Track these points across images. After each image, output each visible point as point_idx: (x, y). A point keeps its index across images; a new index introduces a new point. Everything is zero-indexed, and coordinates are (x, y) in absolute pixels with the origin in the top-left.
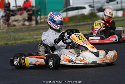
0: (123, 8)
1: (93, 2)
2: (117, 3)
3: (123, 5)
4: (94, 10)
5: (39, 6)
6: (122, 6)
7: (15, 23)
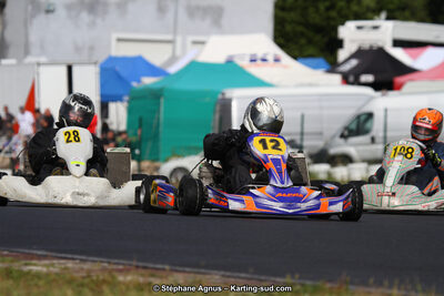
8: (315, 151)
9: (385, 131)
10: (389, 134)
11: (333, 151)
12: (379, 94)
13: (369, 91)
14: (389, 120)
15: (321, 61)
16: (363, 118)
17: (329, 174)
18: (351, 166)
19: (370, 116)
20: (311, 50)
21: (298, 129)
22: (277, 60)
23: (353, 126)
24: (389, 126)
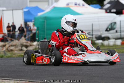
0: (122, 36)
1: (92, 30)
2: (117, 32)
3: (122, 33)
4: (93, 37)
5: (37, 32)
6: (121, 35)
7: (12, 48)
8: (97, 36)
9: (121, 28)
10: (122, 29)
11: (103, 36)
12: (118, 16)
13: (114, 15)
14: (122, 24)
15: (98, 5)
16: (113, 24)
17: (102, 44)
18: (109, 40)
19: (115, 23)
20: (95, 2)
21: (91, 29)
22: (83, 5)
23: (110, 27)
24: (122, 27)
